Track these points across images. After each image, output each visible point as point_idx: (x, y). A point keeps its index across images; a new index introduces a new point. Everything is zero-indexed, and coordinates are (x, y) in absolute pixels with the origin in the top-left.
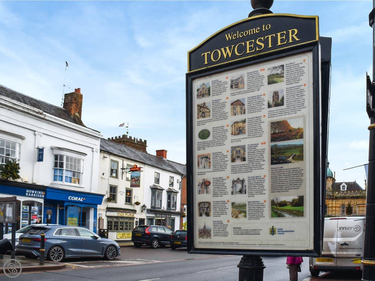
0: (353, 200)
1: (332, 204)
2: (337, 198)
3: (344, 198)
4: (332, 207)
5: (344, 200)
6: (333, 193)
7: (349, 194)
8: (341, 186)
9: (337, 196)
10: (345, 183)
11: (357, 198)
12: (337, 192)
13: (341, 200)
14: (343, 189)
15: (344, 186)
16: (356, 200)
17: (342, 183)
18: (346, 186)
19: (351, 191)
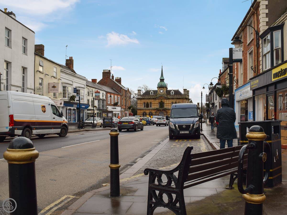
0: (178, 100)
1: (167, 102)
2: (169, 99)
3: (173, 99)
4: (167, 103)
5: (173, 100)
6: (167, 96)
7: (175, 97)
8: (171, 92)
9: (169, 98)
10: (173, 90)
11: (180, 99)
12: (169, 96)
13: (171, 100)
14: (172, 94)
15: (172, 92)
16: (179, 100)
17: (172, 90)
18: (174, 92)
19: (176, 95)
